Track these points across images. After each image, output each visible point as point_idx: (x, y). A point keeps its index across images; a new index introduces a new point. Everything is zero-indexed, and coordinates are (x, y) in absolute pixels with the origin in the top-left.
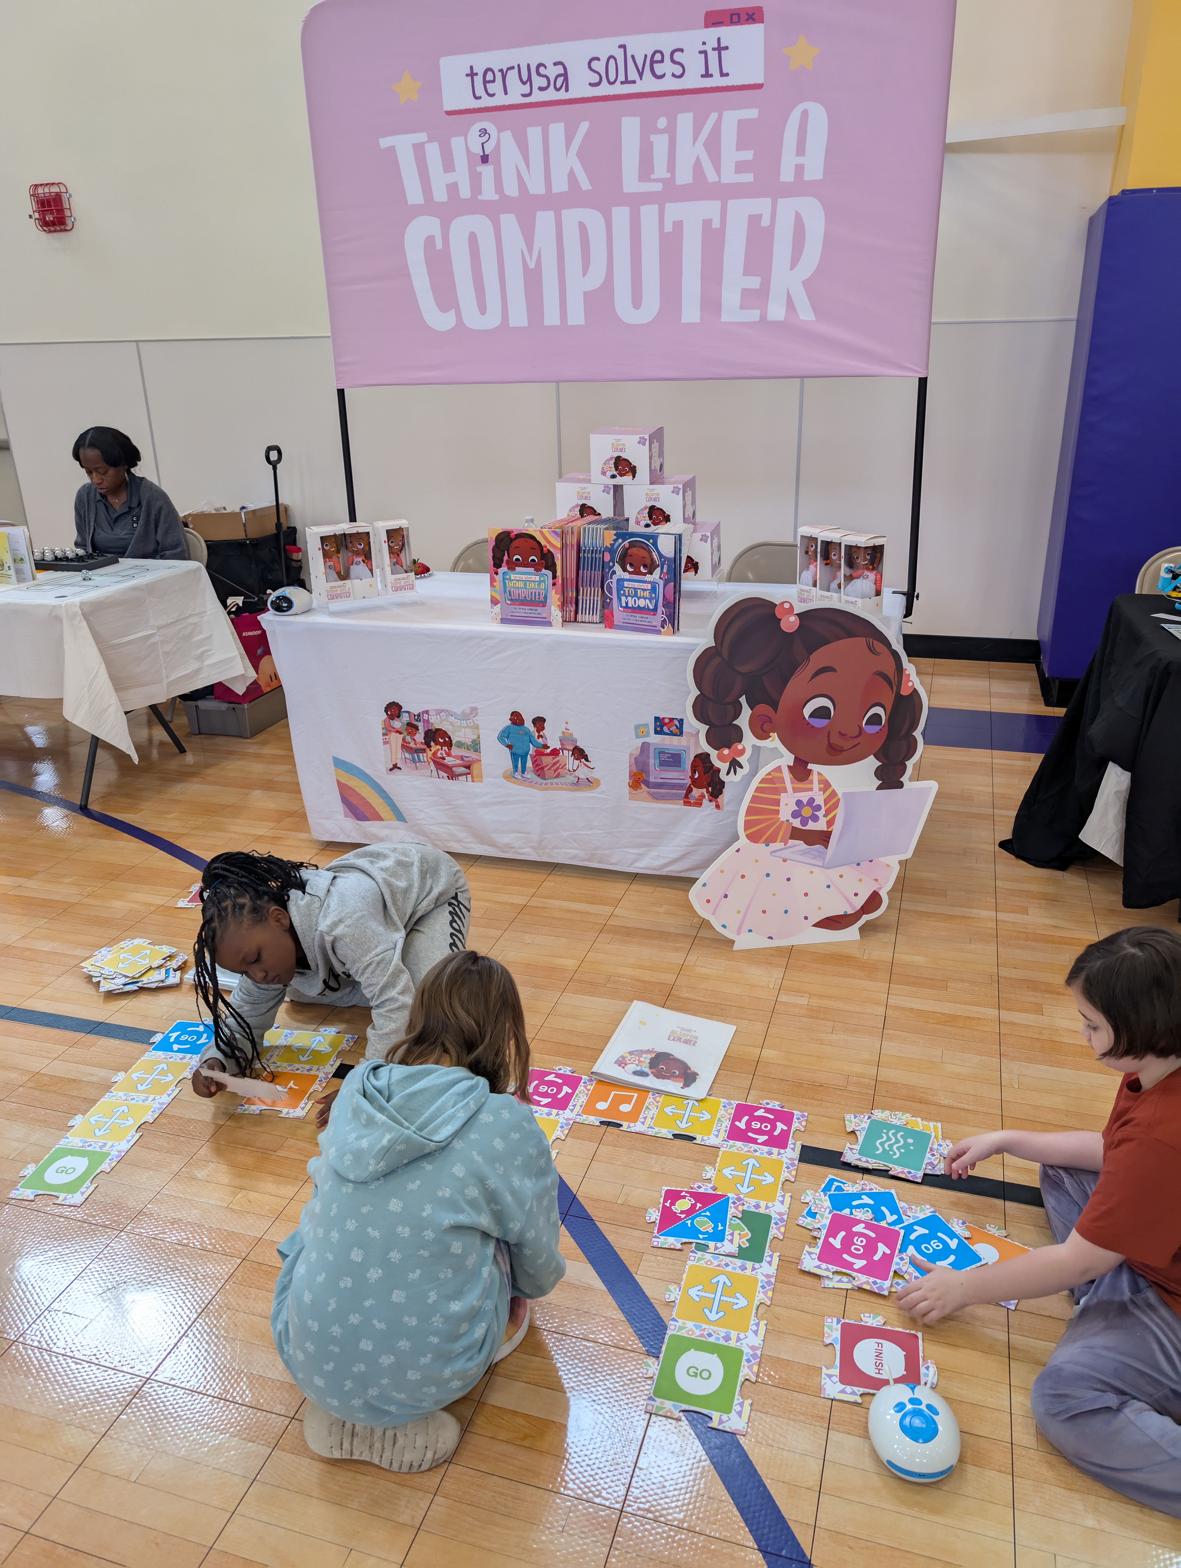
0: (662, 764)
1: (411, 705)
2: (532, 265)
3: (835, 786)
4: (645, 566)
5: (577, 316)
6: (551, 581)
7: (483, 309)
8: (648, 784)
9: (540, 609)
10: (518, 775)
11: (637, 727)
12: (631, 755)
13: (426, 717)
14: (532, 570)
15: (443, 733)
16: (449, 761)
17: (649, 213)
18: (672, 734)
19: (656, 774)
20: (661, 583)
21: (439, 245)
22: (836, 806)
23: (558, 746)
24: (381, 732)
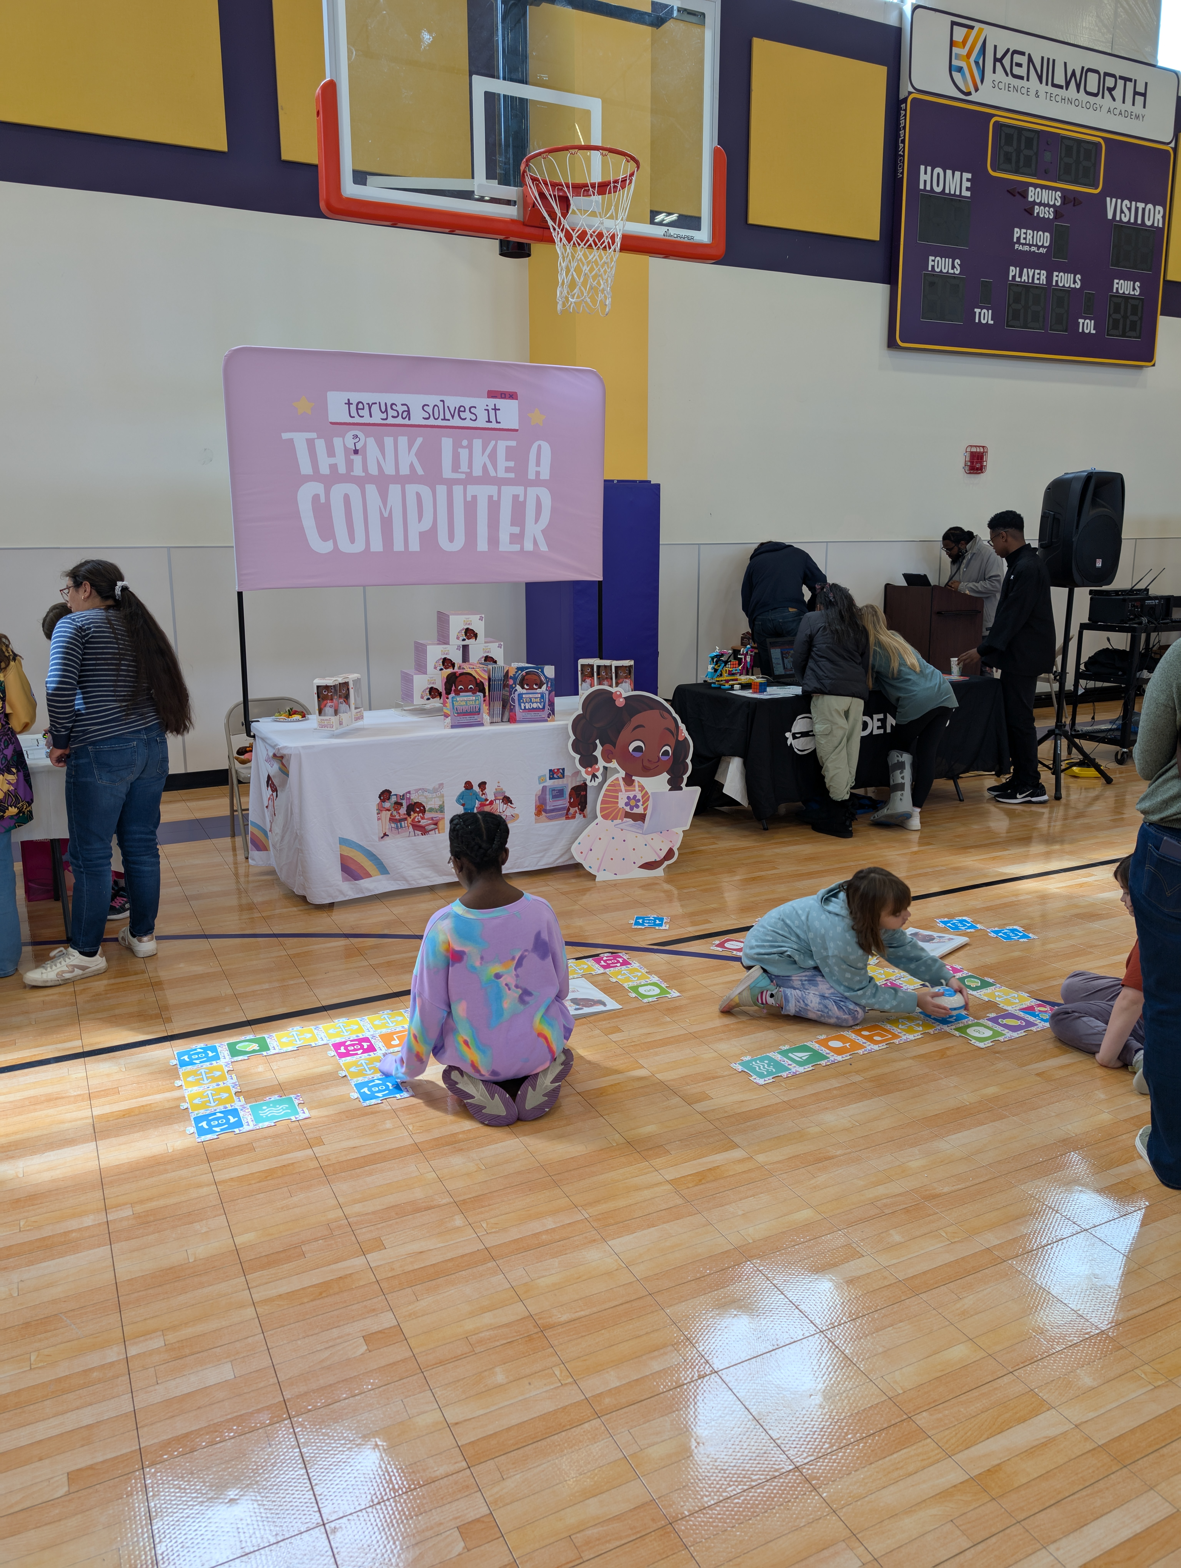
0: (554, 797)
2: (386, 515)
3: (647, 789)
4: (536, 685)
6: (482, 699)
8: (546, 811)
9: (476, 717)
11: (540, 777)
12: (536, 795)
13: (408, 795)
14: (470, 693)
15: (419, 804)
16: (423, 823)
18: (559, 778)
19: (550, 804)
20: (547, 693)
22: (648, 799)
23: (493, 798)
24: (376, 812)
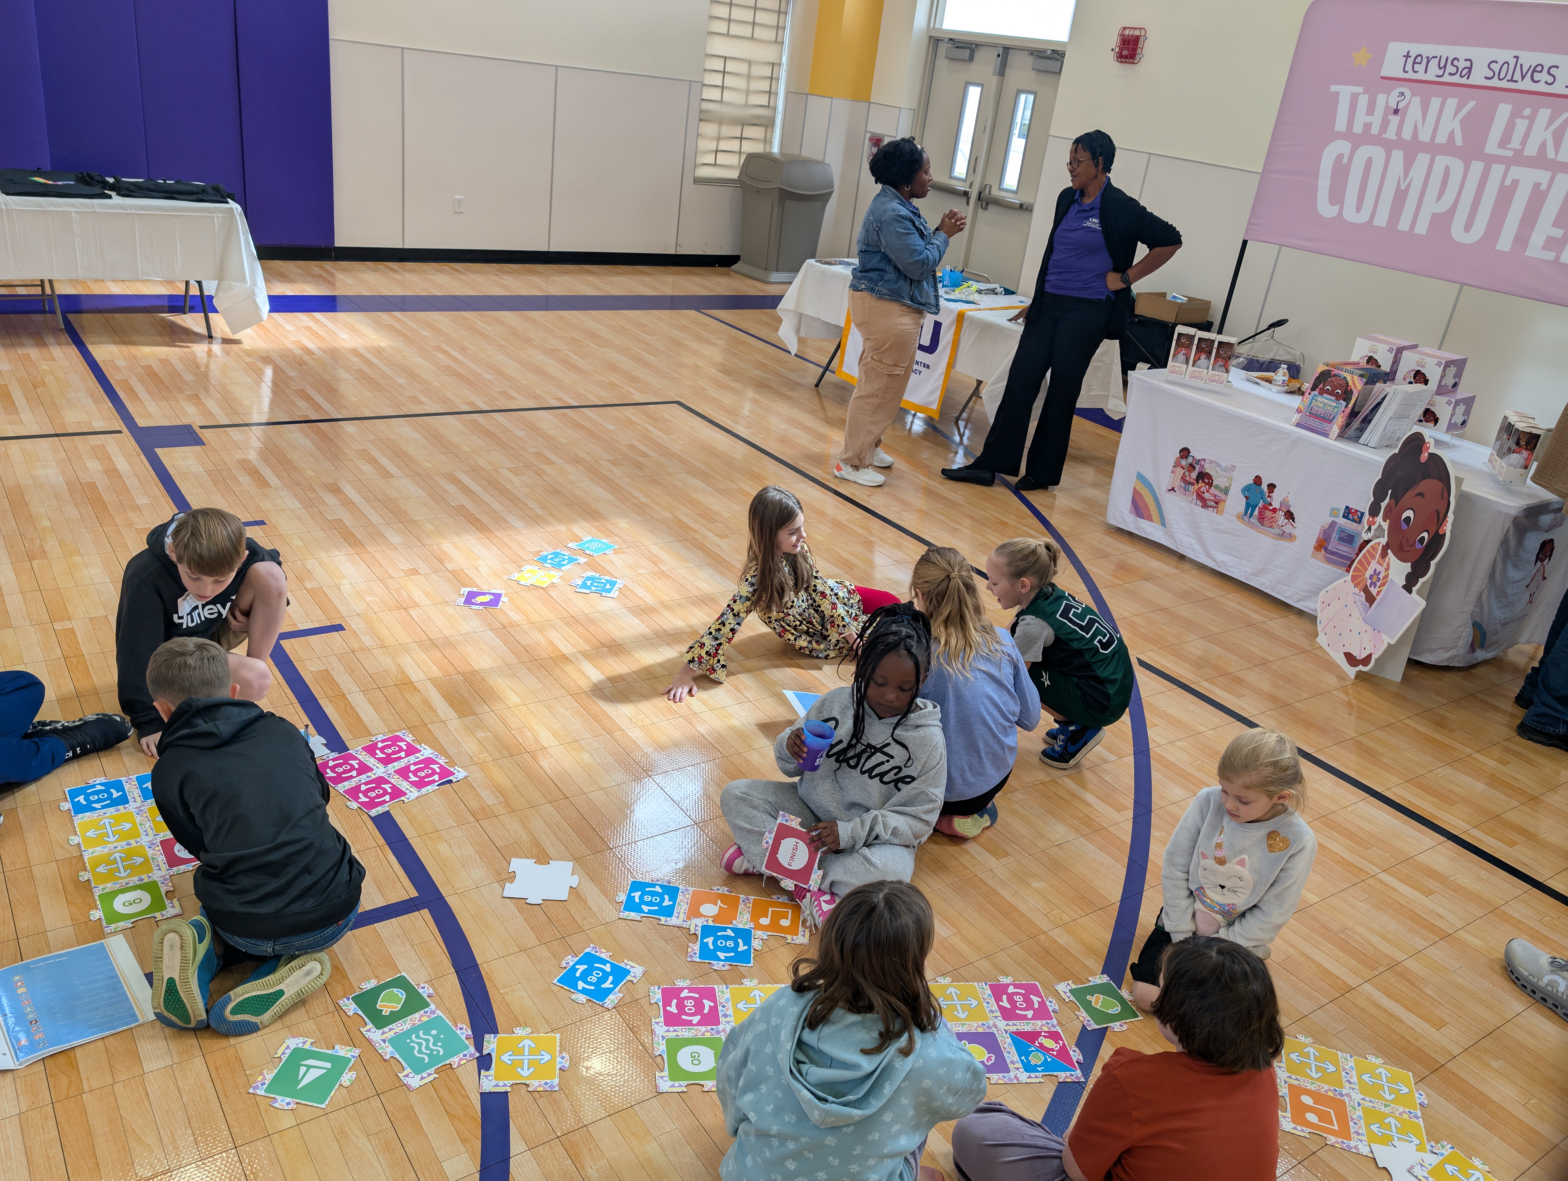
0: (1340, 539)
1: (1196, 453)
2: (1403, 187)
5: (1422, 228)
6: (1343, 408)
7: (1359, 209)
8: (1326, 550)
9: (1327, 425)
10: (1246, 518)
11: (1333, 509)
12: (1322, 527)
14: (1335, 398)
16: (1207, 496)
17: (1497, 170)
18: (1354, 521)
19: (1334, 545)
21: (1345, 161)
23: (1278, 507)
24: (1173, 464)
